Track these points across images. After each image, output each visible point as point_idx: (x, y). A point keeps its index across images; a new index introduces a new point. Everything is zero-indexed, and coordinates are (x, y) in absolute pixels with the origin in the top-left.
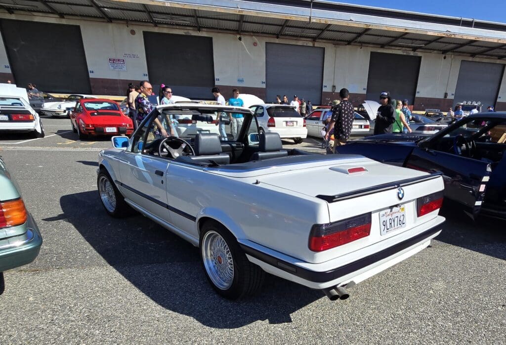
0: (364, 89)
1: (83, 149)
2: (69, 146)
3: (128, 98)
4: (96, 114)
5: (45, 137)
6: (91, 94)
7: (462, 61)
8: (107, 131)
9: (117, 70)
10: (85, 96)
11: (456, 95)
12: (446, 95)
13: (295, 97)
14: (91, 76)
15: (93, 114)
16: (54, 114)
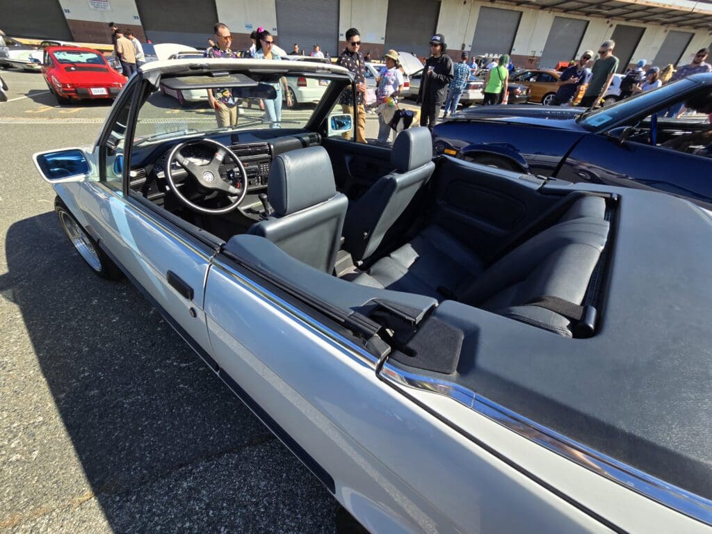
0: (383, 38)
1: (63, 121)
2: (42, 116)
3: (116, 48)
4: (73, 69)
5: (8, 101)
6: (73, 40)
7: (482, 7)
8: (94, 94)
9: (98, 9)
10: (62, 43)
11: (473, 47)
12: (464, 46)
13: (315, 47)
14: (68, 16)
15: (68, 69)
16: (27, 68)
